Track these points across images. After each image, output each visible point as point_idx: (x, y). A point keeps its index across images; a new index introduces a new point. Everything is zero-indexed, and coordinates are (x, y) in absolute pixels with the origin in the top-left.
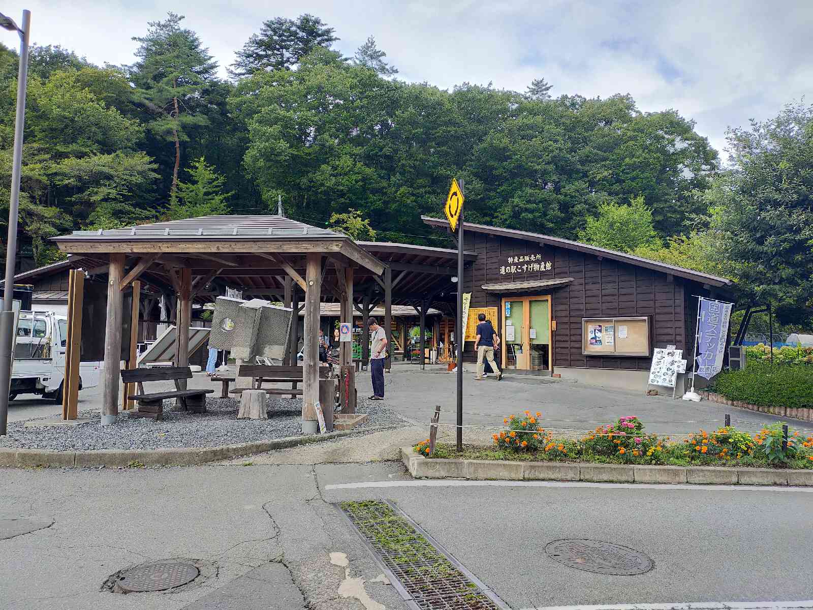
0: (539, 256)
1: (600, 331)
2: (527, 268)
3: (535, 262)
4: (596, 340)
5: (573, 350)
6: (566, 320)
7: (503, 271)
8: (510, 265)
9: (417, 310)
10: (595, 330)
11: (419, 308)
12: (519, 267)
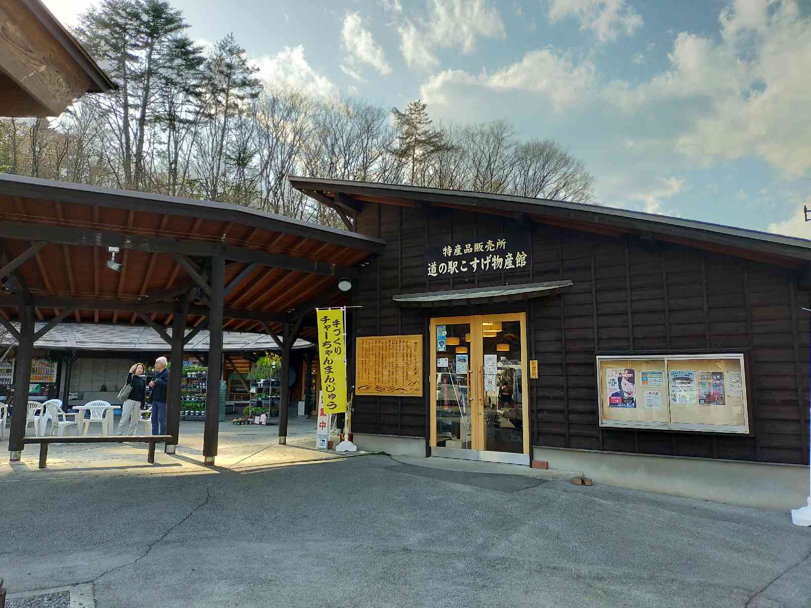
0: (502, 243)
1: (631, 380)
2: (479, 265)
3: (493, 253)
4: (623, 400)
5: (573, 417)
6: (556, 359)
7: (432, 271)
8: (446, 260)
9: (277, 341)
10: (620, 379)
11: (281, 338)
12: (464, 262)
